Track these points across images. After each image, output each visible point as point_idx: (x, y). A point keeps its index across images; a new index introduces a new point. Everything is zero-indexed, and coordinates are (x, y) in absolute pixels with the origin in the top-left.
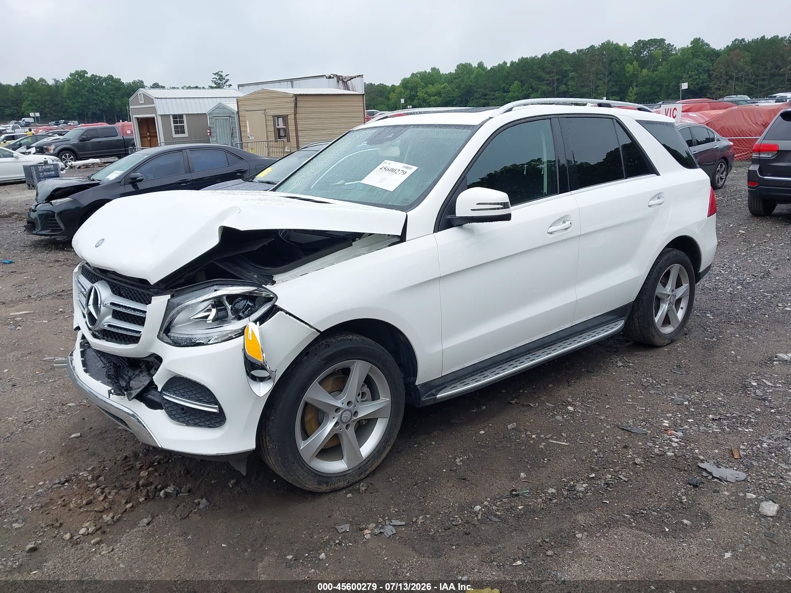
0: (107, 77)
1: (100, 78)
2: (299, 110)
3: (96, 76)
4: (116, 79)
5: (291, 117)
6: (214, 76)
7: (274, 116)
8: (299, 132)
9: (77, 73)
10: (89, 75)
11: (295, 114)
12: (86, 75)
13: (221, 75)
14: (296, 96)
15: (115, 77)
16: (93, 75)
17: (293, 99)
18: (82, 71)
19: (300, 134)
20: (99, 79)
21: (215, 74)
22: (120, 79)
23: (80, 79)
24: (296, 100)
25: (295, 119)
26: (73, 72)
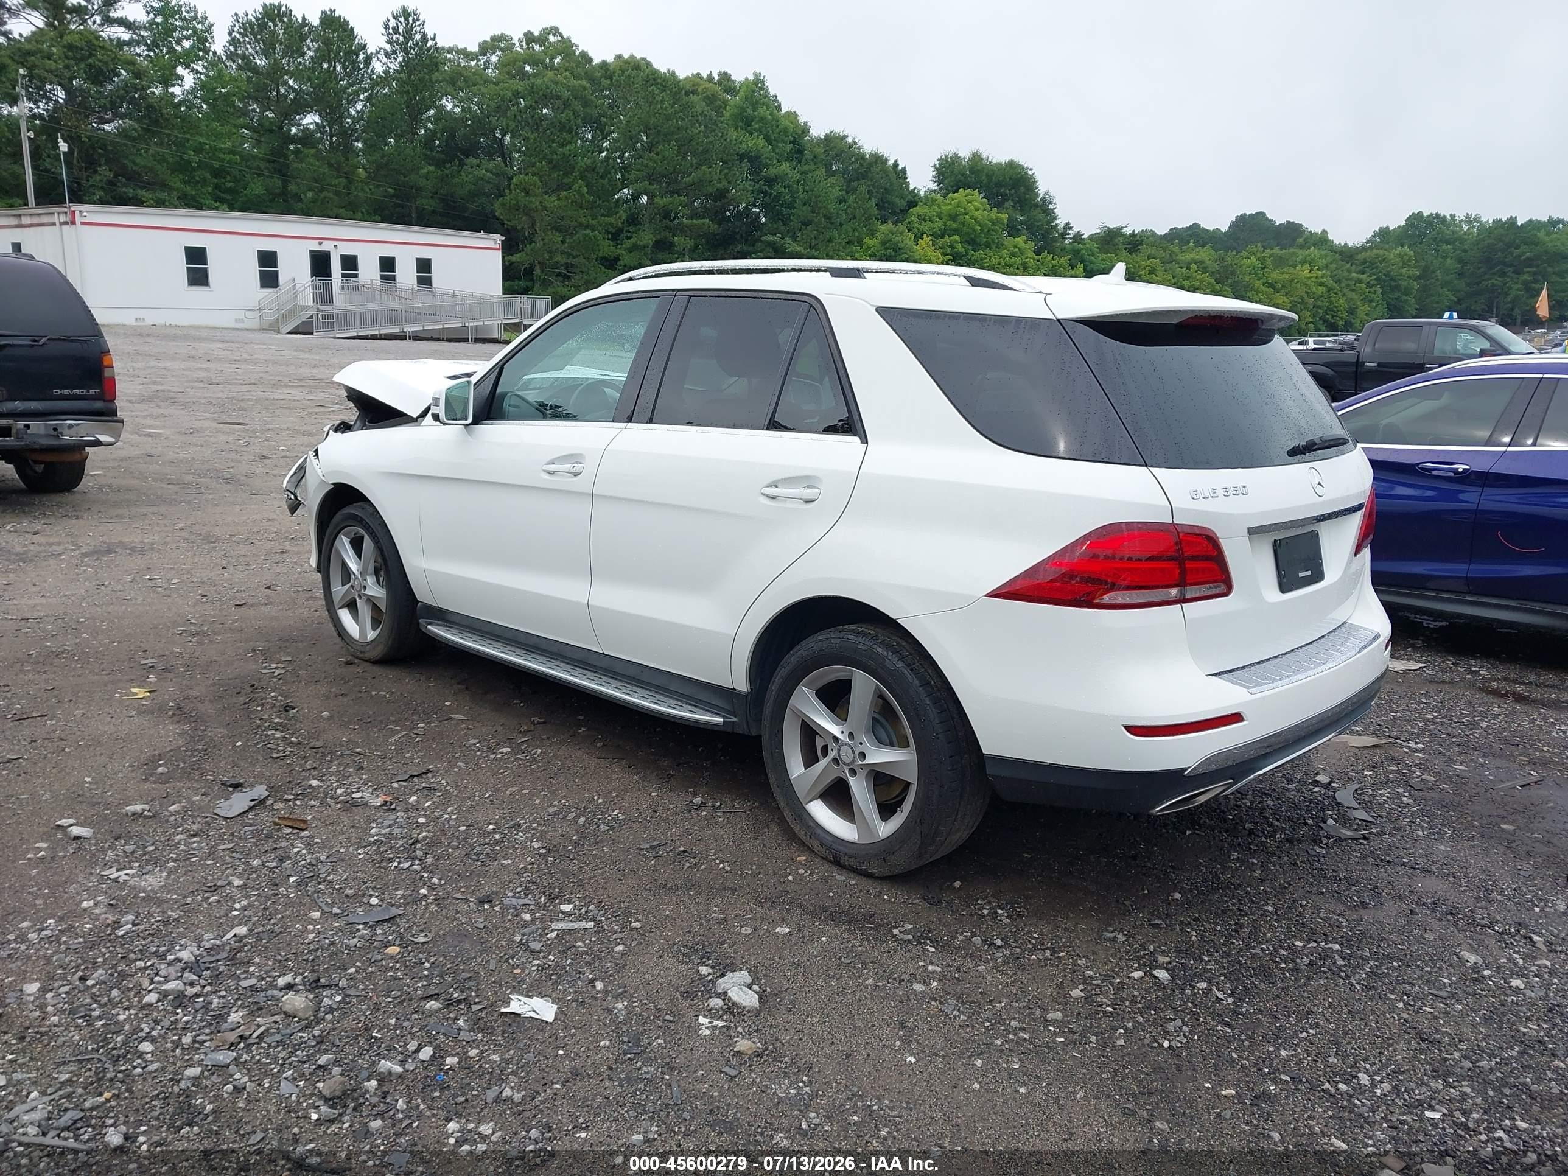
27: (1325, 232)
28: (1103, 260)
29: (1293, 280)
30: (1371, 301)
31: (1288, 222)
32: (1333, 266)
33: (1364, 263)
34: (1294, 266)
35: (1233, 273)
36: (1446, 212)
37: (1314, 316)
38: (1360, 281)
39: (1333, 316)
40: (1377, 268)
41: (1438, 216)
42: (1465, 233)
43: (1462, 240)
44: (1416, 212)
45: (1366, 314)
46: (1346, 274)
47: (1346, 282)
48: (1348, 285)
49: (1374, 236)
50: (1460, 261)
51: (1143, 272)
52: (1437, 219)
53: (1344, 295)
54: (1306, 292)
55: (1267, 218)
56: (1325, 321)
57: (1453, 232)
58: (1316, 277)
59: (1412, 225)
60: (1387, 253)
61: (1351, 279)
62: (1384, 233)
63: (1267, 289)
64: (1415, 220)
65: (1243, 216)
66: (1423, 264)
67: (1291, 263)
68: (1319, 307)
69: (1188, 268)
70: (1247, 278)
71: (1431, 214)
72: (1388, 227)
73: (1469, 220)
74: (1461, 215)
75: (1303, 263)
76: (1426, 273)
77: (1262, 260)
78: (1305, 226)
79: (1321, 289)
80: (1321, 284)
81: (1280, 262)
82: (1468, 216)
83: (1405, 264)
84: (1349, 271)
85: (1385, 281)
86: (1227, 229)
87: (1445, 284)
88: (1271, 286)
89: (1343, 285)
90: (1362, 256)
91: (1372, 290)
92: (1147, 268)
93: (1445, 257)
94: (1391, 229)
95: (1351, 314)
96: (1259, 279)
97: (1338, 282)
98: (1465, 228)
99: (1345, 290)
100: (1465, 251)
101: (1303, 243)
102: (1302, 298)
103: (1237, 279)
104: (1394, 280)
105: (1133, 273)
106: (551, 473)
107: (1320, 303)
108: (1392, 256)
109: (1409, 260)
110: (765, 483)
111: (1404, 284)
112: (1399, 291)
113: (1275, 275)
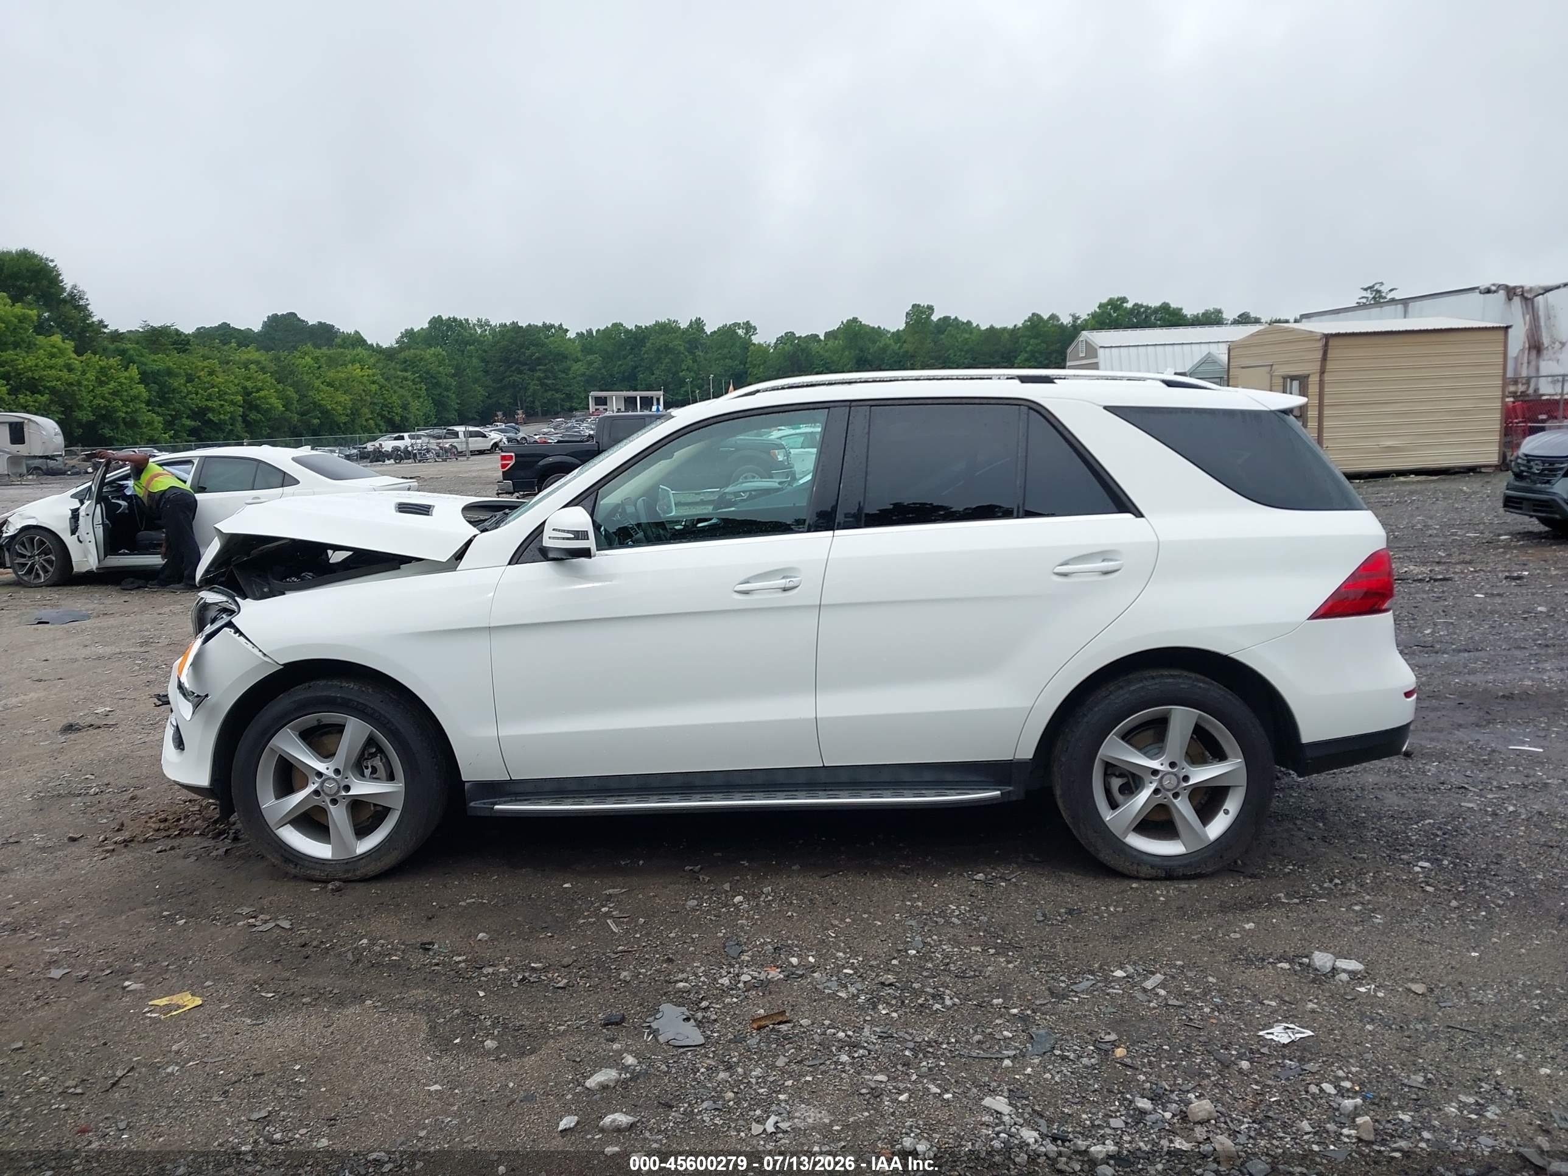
0: (1160, 307)
1: (1147, 308)
2: (1330, 366)
3: (1142, 306)
4: (1174, 309)
5: (1314, 379)
6: (1364, 294)
7: (1284, 378)
8: (1325, 408)
9: (1111, 302)
10: (1129, 305)
11: (1322, 372)
12: (1125, 305)
13: (1378, 291)
14: (1328, 337)
15: (1173, 305)
16: (1136, 304)
17: (1321, 344)
18: (1119, 299)
19: (1327, 412)
20: (1145, 312)
21: (1366, 289)
22: (1181, 309)
23: (1114, 312)
24: (1326, 345)
25: (1321, 383)
26: (1105, 300)
27: (357, 332)
28: (154, 361)
29: (348, 379)
30: (419, 397)
31: (320, 323)
32: (380, 365)
33: (405, 362)
34: (346, 366)
35: (292, 373)
36: (461, 317)
37: (372, 413)
38: (406, 379)
39: (389, 412)
40: (417, 366)
41: (455, 320)
42: (480, 335)
43: (481, 343)
44: (436, 316)
45: (418, 409)
46: (392, 372)
47: (394, 380)
48: (396, 383)
49: (402, 337)
50: (483, 360)
51: (202, 373)
52: (454, 325)
53: (395, 392)
54: (364, 391)
55: (299, 319)
56: (383, 417)
57: (471, 335)
58: (368, 376)
59: (435, 328)
60: (423, 353)
61: (398, 377)
62: (409, 334)
63: (328, 388)
64: (436, 322)
65: (275, 316)
66: (455, 362)
67: (341, 363)
68: (375, 404)
69: (247, 368)
70: (306, 378)
71: (450, 318)
72: (412, 329)
73: (481, 324)
74: (473, 320)
75: (353, 362)
76: (458, 372)
77: (316, 359)
78: (337, 327)
79: (374, 387)
80: (374, 382)
81: (332, 362)
82: (479, 320)
83: (441, 363)
84: (395, 369)
85: (426, 379)
86: (260, 329)
87: (476, 381)
88: (329, 385)
89: (392, 382)
90: (402, 355)
91: (418, 386)
92: (206, 369)
93: (471, 357)
94: (415, 330)
95: (405, 409)
96: (318, 378)
97: (387, 379)
98: (479, 331)
99: (396, 388)
100: (485, 351)
101: (341, 343)
102: (360, 395)
103: (295, 379)
104: (435, 378)
105: (191, 374)
106: (746, 593)
107: (376, 401)
108: (428, 356)
109: (444, 360)
110: (1058, 563)
111: (444, 381)
112: (440, 387)
113: (331, 374)
